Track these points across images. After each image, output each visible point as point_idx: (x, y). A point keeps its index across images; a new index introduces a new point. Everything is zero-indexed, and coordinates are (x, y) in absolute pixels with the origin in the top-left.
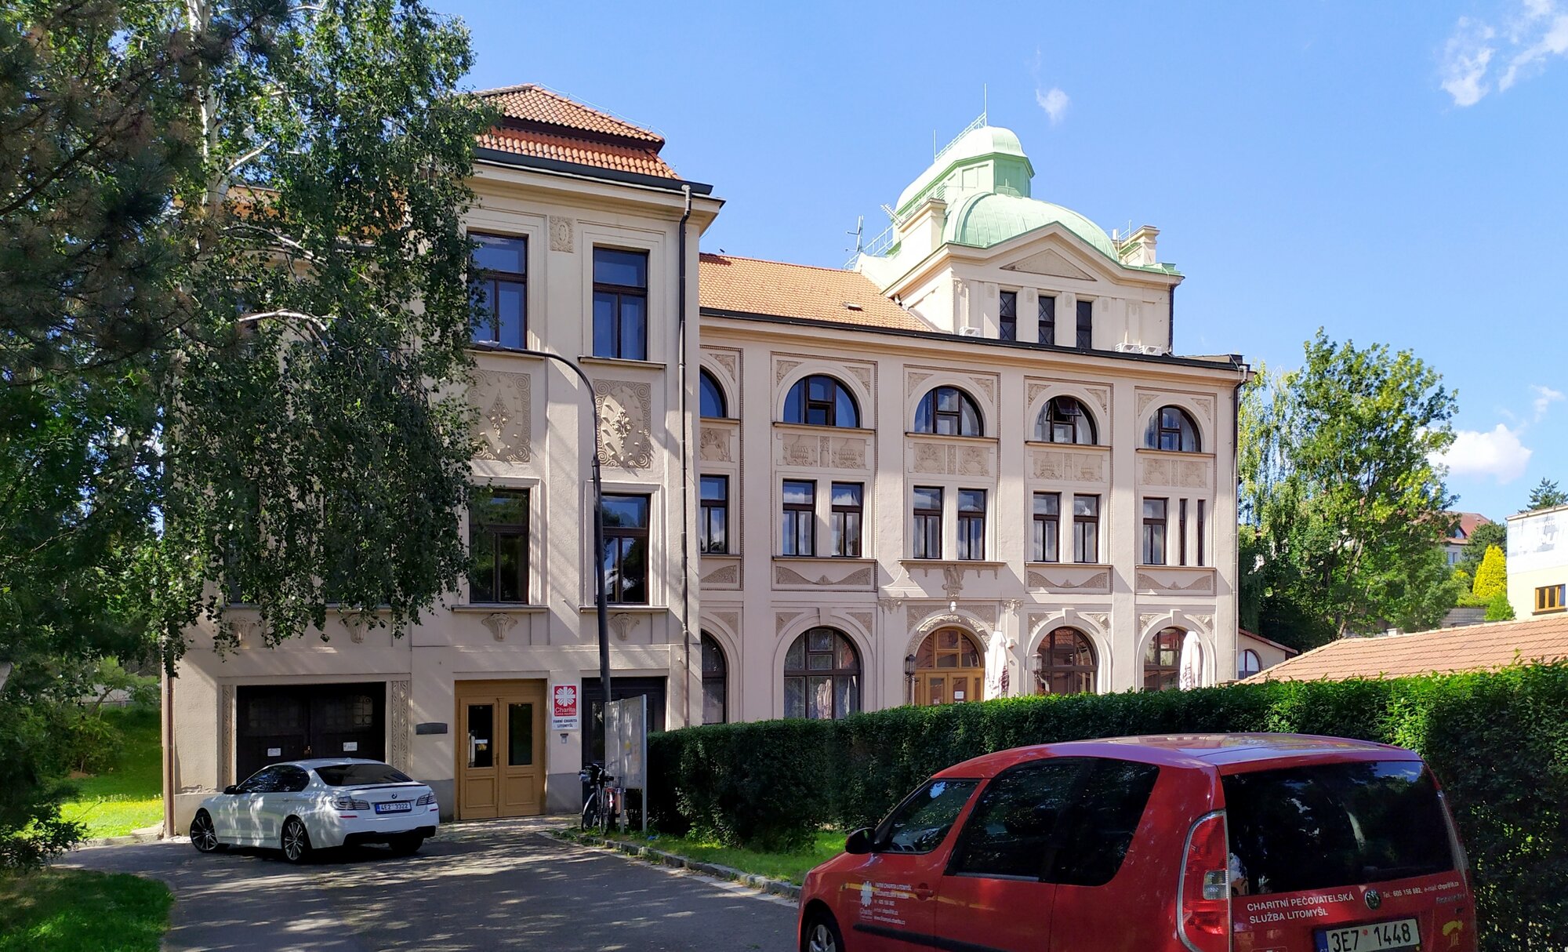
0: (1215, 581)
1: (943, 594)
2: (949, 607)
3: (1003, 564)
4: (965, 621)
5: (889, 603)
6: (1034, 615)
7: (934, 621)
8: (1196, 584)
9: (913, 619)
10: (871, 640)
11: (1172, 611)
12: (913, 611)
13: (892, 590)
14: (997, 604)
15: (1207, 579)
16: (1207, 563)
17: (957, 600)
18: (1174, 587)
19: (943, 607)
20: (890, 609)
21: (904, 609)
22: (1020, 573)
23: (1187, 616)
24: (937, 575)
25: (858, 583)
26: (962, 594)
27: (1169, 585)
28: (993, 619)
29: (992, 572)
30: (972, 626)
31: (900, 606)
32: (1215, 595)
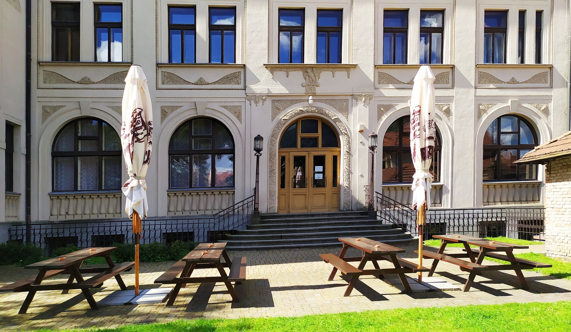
0: (551, 76)
1: (302, 91)
2: (308, 100)
3: (355, 66)
4: (321, 111)
5: (256, 98)
6: (383, 106)
7: (294, 111)
8: (535, 79)
9: (276, 111)
10: (241, 127)
11: (510, 101)
12: (277, 104)
13: (258, 88)
14: (350, 98)
15: (544, 75)
16: (545, 61)
17: (314, 95)
18: (513, 81)
19: (303, 101)
20: (256, 103)
21: (268, 103)
22: (370, 72)
23: (525, 105)
24: (297, 76)
25: (230, 83)
26: (318, 91)
27: (508, 79)
28: (345, 110)
29: (345, 73)
30: (327, 115)
31: (264, 100)
32: (551, 87)
